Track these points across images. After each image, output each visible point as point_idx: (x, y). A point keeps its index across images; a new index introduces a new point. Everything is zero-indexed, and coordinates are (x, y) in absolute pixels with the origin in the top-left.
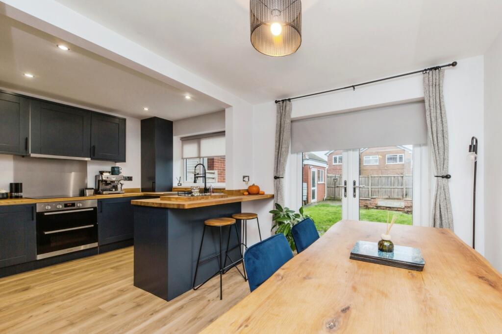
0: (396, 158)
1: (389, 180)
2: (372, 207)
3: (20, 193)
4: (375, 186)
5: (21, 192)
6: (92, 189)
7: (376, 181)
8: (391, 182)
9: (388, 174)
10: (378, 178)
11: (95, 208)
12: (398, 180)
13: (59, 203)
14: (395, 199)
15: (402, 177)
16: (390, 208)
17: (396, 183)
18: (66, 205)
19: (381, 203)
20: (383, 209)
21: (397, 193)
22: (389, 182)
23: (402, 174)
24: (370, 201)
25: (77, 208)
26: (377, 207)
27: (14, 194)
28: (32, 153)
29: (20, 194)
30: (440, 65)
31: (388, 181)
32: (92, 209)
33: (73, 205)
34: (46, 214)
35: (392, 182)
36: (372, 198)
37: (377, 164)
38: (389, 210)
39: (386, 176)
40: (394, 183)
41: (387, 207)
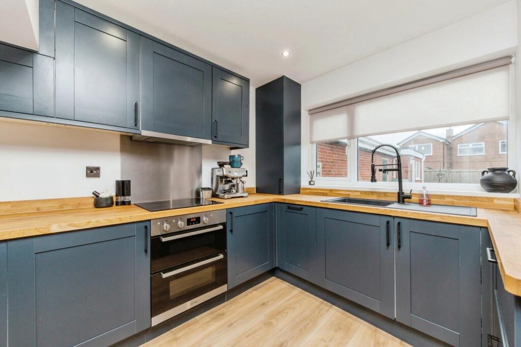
3: (127, 197)
5: (129, 194)
6: (209, 189)
11: (224, 224)
13: (180, 217)
18: (189, 222)
25: (203, 225)
27: (121, 199)
28: (142, 129)
29: (127, 199)
32: (221, 227)
33: (198, 220)
34: (164, 240)
37: (484, 154)
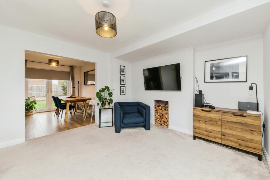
12: (44, 88)
16: (43, 100)
20: (39, 101)
22: (38, 89)
35: (40, 89)
36: (32, 97)
39: (37, 85)
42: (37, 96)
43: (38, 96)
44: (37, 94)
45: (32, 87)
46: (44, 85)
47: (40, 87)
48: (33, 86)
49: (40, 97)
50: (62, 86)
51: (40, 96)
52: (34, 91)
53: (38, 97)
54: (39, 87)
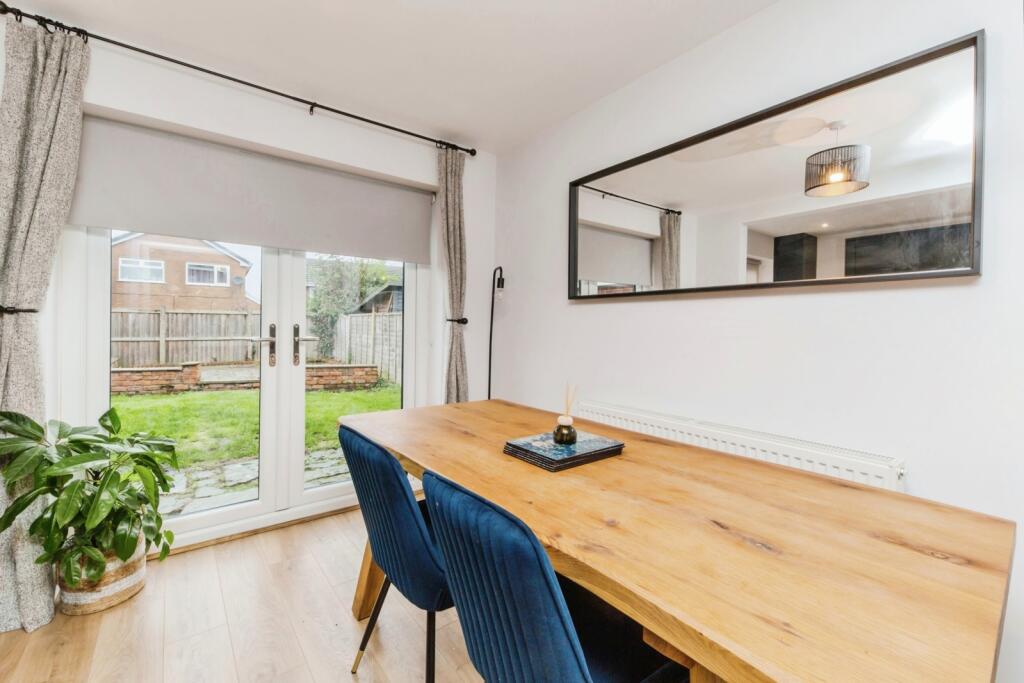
0: (211, 274)
1: (215, 322)
2: (186, 387)
4: (177, 334)
7: (180, 324)
8: (220, 326)
9: (211, 309)
10: (185, 316)
12: (237, 324)
14: (229, 364)
15: (245, 316)
16: (233, 384)
17: (232, 330)
19: (205, 375)
20: (218, 389)
21: (234, 350)
22: (215, 328)
23: (243, 309)
24: (180, 374)
26: (201, 385)
30: (459, 145)
31: (212, 324)
35: (223, 326)
36: (184, 366)
37: (163, 282)
38: (231, 389)
39: (209, 312)
40: (227, 329)
41: (226, 384)
42: (209, 360)
43: (215, 360)
44: (209, 351)
45: (187, 320)
46: (237, 310)
47: (223, 318)
48: (192, 314)
49: (219, 364)
50: (313, 314)
51: (222, 360)
52: (197, 334)
53: (215, 363)
54: (220, 319)
